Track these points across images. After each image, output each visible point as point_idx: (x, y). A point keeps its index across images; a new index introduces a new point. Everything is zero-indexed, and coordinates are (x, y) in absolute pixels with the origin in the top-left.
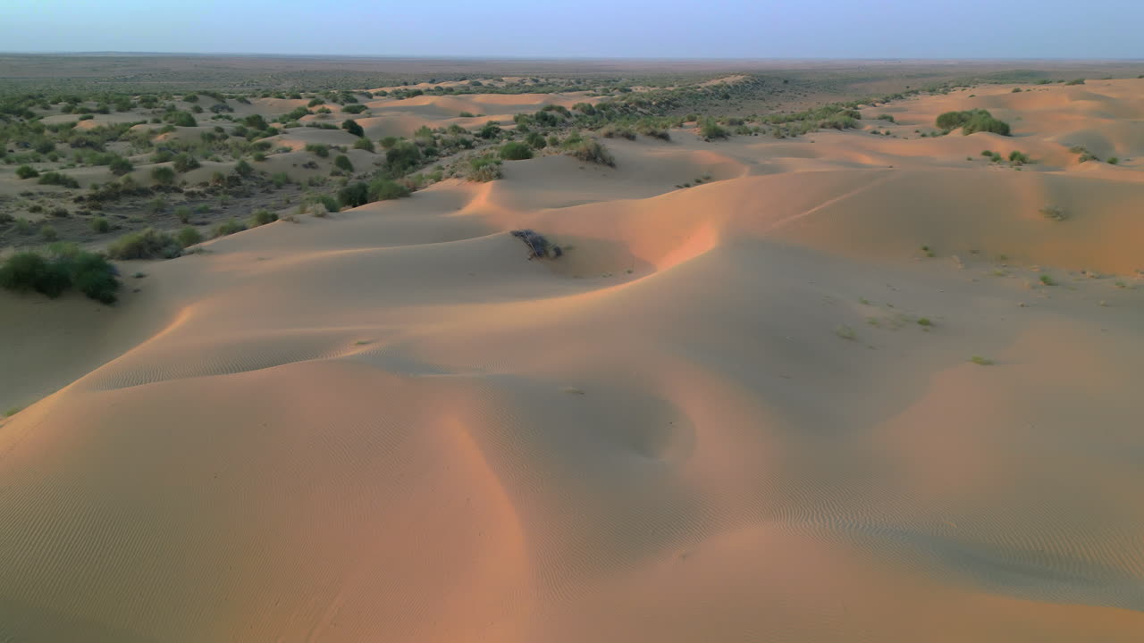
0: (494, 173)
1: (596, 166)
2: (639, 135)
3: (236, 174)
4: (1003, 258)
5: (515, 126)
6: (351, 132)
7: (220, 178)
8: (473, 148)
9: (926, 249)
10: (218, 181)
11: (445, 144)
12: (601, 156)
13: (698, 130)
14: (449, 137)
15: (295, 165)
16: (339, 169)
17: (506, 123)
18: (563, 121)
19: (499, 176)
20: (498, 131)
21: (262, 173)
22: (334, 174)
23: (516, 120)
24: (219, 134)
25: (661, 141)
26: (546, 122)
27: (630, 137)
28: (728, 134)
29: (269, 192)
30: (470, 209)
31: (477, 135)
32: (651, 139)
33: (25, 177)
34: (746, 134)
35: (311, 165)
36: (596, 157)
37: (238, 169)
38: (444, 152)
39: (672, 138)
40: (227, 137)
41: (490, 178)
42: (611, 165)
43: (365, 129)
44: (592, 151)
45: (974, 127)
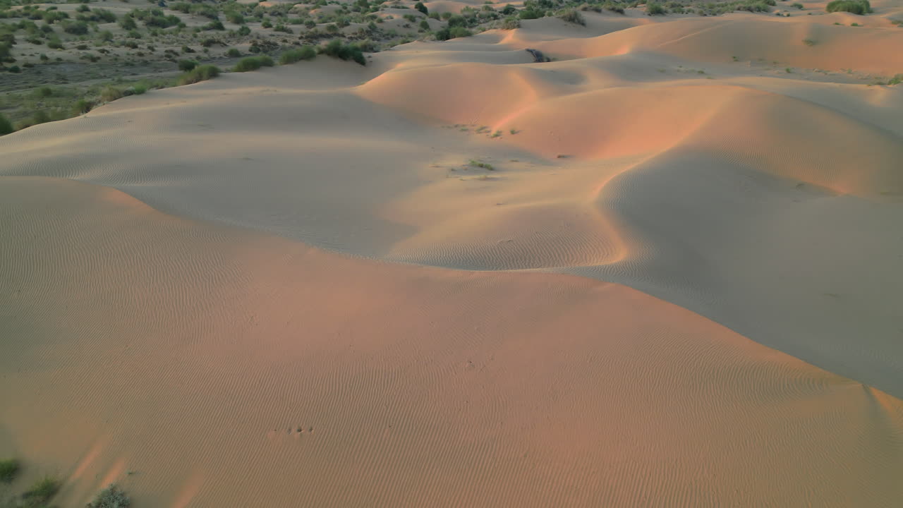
0: (516, 25)
1: (574, 24)
2: (603, 10)
3: (369, 29)
4: (775, 63)
5: (524, 8)
6: (420, 11)
7: (362, 31)
8: (499, 19)
9: (734, 57)
10: (361, 32)
11: (481, 17)
12: (578, 19)
13: (645, 9)
14: (483, 13)
15: (399, 26)
16: (423, 29)
17: (518, 6)
18: (557, 5)
19: (519, 26)
20: (514, 10)
21: (382, 30)
22: (420, 31)
23: (525, 4)
24: (345, 11)
25: (619, 14)
26: (545, 6)
27: (598, 11)
28: (666, 12)
29: (388, 39)
30: (503, 42)
31: (500, 12)
32: (611, 12)
33: (266, 27)
34: (679, 12)
35: (407, 26)
36: (573, 19)
37: (370, 27)
38: (482, 21)
39: (626, 13)
40: (349, 12)
41: (514, 28)
42: (583, 24)
43: (428, 8)
44: (572, 16)
45: (838, 8)
